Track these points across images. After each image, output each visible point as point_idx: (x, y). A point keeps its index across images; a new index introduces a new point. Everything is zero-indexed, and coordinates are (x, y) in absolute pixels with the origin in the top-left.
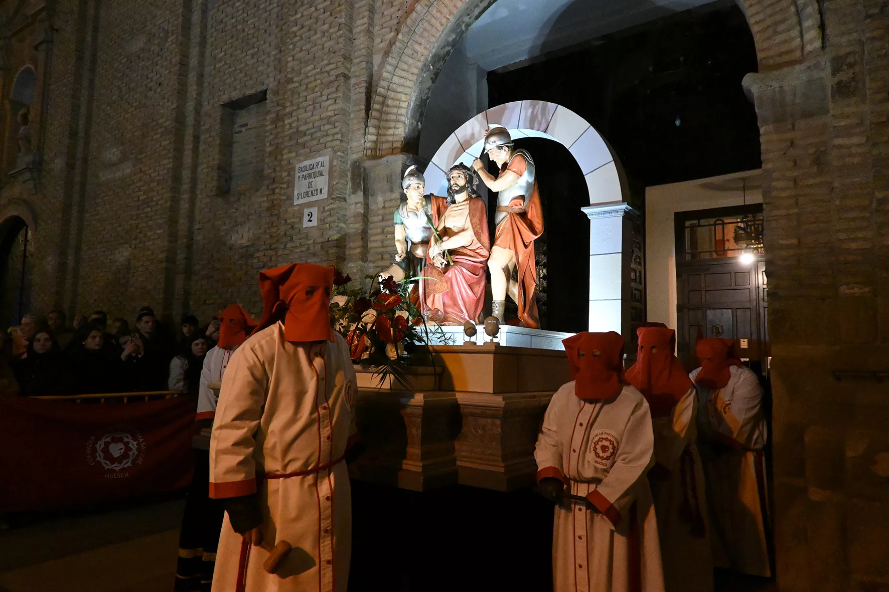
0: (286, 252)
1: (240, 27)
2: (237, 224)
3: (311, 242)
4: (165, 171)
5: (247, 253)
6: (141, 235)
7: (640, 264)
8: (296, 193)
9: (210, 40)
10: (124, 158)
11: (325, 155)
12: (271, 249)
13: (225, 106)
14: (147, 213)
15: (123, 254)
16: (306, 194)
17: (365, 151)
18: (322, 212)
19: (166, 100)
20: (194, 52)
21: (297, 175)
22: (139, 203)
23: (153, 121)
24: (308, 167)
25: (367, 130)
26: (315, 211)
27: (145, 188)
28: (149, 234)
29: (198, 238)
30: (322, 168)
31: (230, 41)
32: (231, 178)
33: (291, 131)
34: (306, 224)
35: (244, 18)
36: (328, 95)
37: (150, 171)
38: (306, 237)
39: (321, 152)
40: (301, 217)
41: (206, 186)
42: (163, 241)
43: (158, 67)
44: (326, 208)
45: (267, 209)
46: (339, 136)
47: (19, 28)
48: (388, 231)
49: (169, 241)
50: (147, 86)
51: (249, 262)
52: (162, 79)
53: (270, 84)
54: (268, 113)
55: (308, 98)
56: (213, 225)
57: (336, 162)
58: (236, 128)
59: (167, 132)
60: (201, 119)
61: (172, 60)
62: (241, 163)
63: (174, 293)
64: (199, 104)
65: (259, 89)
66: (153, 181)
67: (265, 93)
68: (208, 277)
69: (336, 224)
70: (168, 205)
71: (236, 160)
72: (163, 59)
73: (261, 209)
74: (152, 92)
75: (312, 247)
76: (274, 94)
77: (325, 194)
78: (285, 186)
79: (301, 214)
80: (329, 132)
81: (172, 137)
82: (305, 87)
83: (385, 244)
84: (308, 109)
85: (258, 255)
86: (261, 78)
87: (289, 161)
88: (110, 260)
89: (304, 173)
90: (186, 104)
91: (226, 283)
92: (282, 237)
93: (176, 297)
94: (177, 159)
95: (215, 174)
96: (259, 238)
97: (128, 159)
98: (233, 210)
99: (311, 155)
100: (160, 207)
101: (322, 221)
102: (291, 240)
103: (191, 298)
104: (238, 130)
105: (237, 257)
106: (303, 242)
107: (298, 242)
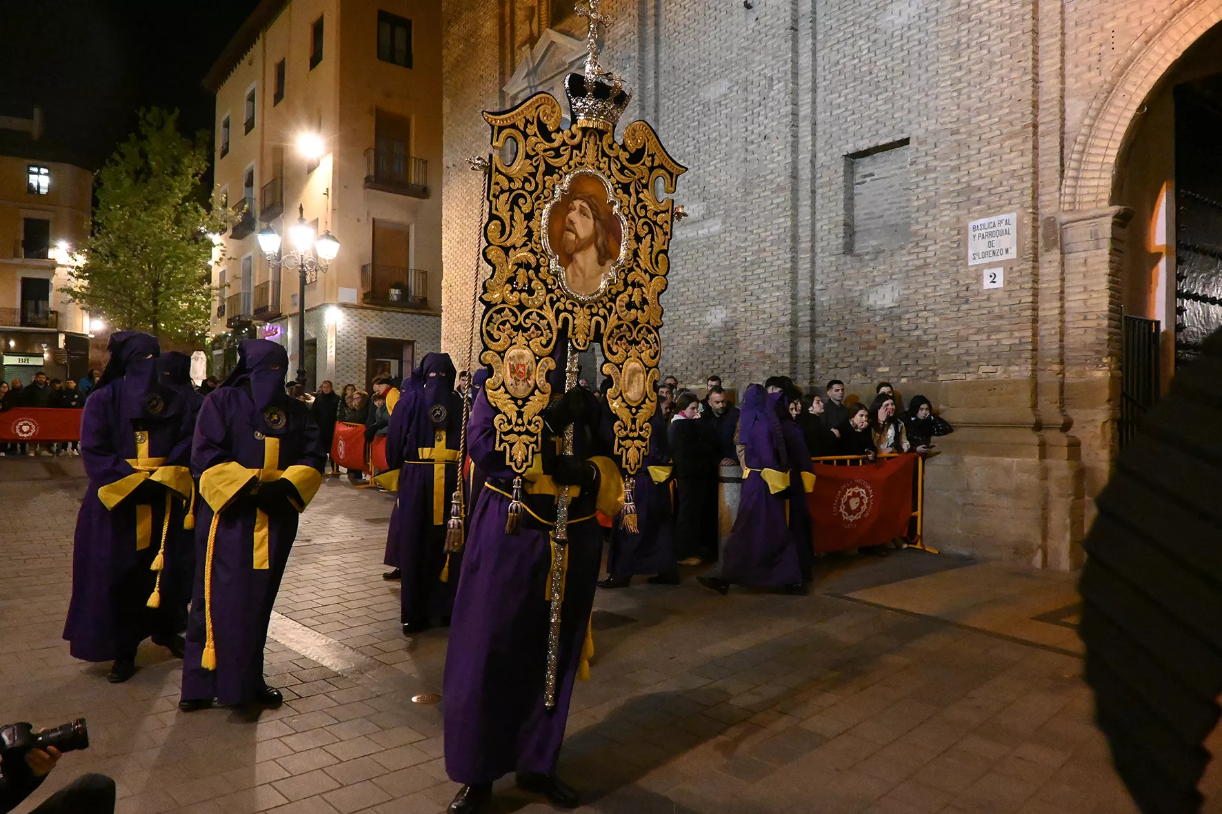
0: (960, 314)
1: (864, 69)
2: (875, 285)
3: (996, 304)
4: (781, 231)
5: (892, 315)
6: (754, 298)
8: (970, 253)
9: (822, 84)
10: (708, 215)
11: (999, 209)
12: (925, 310)
13: (848, 156)
14: (759, 274)
15: (716, 317)
16: (986, 254)
17: (1062, 206)
18: (1010, 274)
19: (776, 154)
20: (805, 98)
21: (971, 233)
22: (746, 264)
23: (759, 176)
24: (987, 225)
25: (1064, 183)
26: (1000, 272)
27: (756, 247)
28: (764, 296)
29: (823, 299)
30: (1007, 227)
31: (852, 85)
32: (854, 233)
33: (959, 187)
34: (987, 284)
35: (870, 58)
36: (1012, 147)
37: (759, 231)
38: (988, 299)
39: (1005, 209)
40: (979, 278)
41: (828, 244)
42: (784, 304)
43: (761, 118)
44: (1015, 269)
45: (918, 268)
46: (1030, 191)
47: (549, 76)
48: (1092, 290)
49: (792, 304)
50: (746, 139)
51: (896, 323)
52: (768, 131)
53: (914, 132)
54: (911, 164)
55: (982, 151)
56: (842, 285)
57: (1027, 220)
58: (858, 179)
59: (780, 188)
60: (818, 171)
61: (781, 110)
62: (865, 217)
63: (797, 357)
64: (814, 156)
65: (898, 138)
66: (764, 241)
67: (906, 142)
68: (838, 340)
69: (1030, 285)
70: (788, 265)
71: (859, 213)
72: (768, 110)
73: (908, 268)
74: (755, 145)
75: (997, 310)
76: (920, 143)
77: (1013, 254)
78: (955, 245)
79: (982, 275)
80: (1015, 187)
81: (788, 193)
82: (978, 138)
83: (1089, 303)
84: (983, 162)
85: (908, 316)
86: (900, 125)
87: (958, 218)
88: (699, 322)
89: (980, 232)
90: (800, 157)
91: (865, 346)
92: (953, 299)
93: (801, 360)
94: (795, 216)
95: (840, 231)
96: (908, 299)
97: (715, 216)
98: (869, 269)
99: (990, 211)
100: (776, 268)
101: (1009, 282)
102: (967, 302)
103: (816, 362)
104: (861, 180)
105: (878, 318)
106: (984, 304)
107: (976, 305)
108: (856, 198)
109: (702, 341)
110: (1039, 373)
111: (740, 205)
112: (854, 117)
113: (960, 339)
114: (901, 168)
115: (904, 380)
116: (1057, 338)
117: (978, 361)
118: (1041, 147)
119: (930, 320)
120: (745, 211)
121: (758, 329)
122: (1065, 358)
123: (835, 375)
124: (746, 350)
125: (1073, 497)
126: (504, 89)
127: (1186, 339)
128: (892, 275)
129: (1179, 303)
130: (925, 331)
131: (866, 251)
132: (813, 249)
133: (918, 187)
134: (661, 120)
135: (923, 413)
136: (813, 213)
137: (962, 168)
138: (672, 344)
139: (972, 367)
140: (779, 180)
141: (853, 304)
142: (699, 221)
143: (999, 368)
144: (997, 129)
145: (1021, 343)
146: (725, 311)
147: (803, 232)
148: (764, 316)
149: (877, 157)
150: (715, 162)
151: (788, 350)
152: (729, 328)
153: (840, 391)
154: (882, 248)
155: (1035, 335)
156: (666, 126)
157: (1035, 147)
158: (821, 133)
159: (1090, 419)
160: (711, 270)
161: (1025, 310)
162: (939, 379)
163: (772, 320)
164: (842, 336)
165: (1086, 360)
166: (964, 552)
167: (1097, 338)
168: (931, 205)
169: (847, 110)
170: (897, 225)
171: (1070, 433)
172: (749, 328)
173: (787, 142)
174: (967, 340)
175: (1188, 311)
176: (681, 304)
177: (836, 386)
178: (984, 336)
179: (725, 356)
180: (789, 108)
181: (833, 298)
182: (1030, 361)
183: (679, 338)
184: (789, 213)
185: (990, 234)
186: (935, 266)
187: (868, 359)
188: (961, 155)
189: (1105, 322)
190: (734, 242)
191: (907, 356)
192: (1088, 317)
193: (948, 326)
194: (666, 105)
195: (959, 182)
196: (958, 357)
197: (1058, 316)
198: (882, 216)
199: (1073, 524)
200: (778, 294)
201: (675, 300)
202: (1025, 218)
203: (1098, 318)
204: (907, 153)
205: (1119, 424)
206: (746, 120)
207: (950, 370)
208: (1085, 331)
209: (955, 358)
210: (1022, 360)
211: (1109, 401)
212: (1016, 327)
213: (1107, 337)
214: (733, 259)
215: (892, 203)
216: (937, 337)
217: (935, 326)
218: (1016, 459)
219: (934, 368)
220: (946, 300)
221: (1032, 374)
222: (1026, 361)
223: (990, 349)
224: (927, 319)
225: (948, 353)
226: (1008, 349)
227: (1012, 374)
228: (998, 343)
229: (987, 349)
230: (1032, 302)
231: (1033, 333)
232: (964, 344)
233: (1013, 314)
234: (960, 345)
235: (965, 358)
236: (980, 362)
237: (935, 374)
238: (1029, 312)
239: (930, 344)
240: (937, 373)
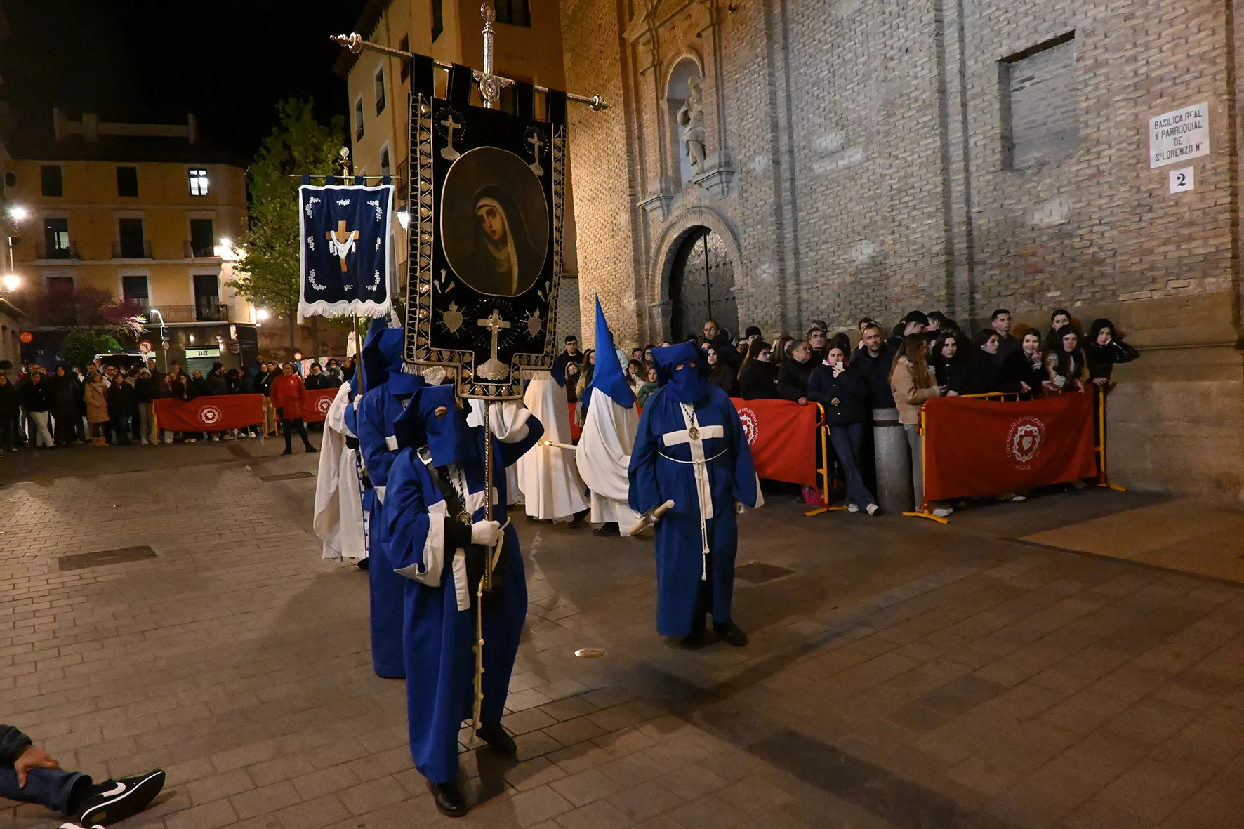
0: (1143, 224)
2: (1040, 201)
3: (1186, 209)
4: (929, 152)
5: (1061, 233)
6: (902, 228)
8: (1153, 154)
10: (848, 143)
11: (1186, 101)
12: (1100, 224)
13: (1002, 60)
14: (907, 202)
15: (863, 252)
18: (1202, 173)
19: (919, 68)
21: (1153, 132)
22: (893, 192)
23: (901, 96)
24: (1172, 120)
26: (1189, 172)
27: (902, 173)
28: (914, 225)
29: (981, 222)
30: (1197, 119)
32: (1013, 146)
33: (1136, 80)
34: (1174, 188)
36: (1200, 25)
37: (904, 155)
38: (1176, 205)
39: (1193, 99)
40: (1163, 180)
41: (984, 161)
42: (937, 232)
43: (901, 30)
44: (1209, 166)
45: (1090, 177)
46: (1224, 75)
47: (669, 15)
49: (946, 231)
50: (885, 56)
51: (1066, 242)
52: (909, 44)
53: (1079, 23)
54: (1078, 60)
55: (1163, 34)
56: (1002, 205)
57: (1222, 109)
58: (1015, 84)
59: (926, 106)
60: (969, 81)
61: (923, 19)
62: (1027, 126)
63: (955, 287)
64: (963, 63)
65: (1062, 31)
66: (911, 165)
67: (1070, 36)
68: (1001, 266)
69: (1228, 184)
70: (940, 189)
71: (1018, 123)
72: (908, 20)
73: (1080, 178)
74: (894, 62)
75: (1187, 215)
76: (1087, 36)
77: (1205, 150)
78: (1134, 147)
79: (1167, 178)
80: (1206, 72)
81: (936, 111)
82: (1157, 21)
84: (1164, 48)
85: (1080, 232)
86: (1063, 17)
87: (1136, 116)
88: (844, 259)
89: (1165, 129)
90: (947, 68)
91: (1029, 270)
92: (1133, 208)
93: (959, 291)
94: (944, 135)
95: (998, 145)
96: (1079, 214)
97: (855, 145)
98: (1032, 184)
99: (1177, 103)
100: (926, 194)
101: (1202, 183)
102: (1150, 210)
103: (977, 292)
104: (1019, 86)
105: (1045, 238)
106: (1171, 211)
107: (1162, 212)
108: (1013, 106)
109: (848, 279)
110: (1241, 284)
111: (882, 129)
112: (1008, 15)
113: (1143, 253)
114: (1065, 67)
115: (1078, 304)
117: (1167, 274)
118: (1237, 21)
119: (1106, 235)
120: (887, 134)
121: (909, 261)
123: (998, 304)
124: (896, 285)
126: (624, 35)
128: (1059, 188)
130: (1101, 248)
131: (1030, 164)
132: (966, 169)
133: (1086, 86)
134: (791, 47)
135: (1103, 338)
136: (965, 129)
137: (1139, 58)
138: (817, 285)
139: (1159, 283)
140: (924, 96)
141: (1014, 225)
142: (837, 151)
143: (1192, 281)
144: (1181, 7)
145: (1217, 251)
146: (872, 246)
147: (955, 150)
148: (916, 247)
149: (1035, 58)
150: (851, 86)
151: (944, 281)
152: (877, 263)
153: (1006, 321)
154: (1047, 159)
155: (1235, 240)
156: (797, 53)
157: (1230, 22)
158: (970, 38)
160: (854, 203)
161: (1221, 213)
162: (1121, 299)
163: (924, 250)
164: (1005, 261)
166: (1157, 488)
168: (1103, 104)
169: (998, 9)
170: (1064, 131)
172: (899, 261)
173: (932, 54)
176: (824, 243)
177: (1001, 316)
178: (1172, 247)
179: (877, 293)
180: (932, 14)
181: (992, 220)
182: (1230, 271)
183: (822, 279)
184: (937, 132)
185: (1175, 130)
186: (1110, 173)
187: (1036, 283)
188: (1138, 43)
190: (879, 171)
191: (1080, 277)
193: (1129, 239)
194: (795, 30)
195: (1136, 74)
196: (1142, 273)
198: (1045, 124)
200: (929, 221)
201: (816, 239)
202: (1219, 107)
204: (1073, 48)
206: (884, 35)
207: (1132, 289)
209: (1138, 275)
210: (1221, 271)
212: (1212, 233)
214: (877, 189)
215: (1056, 108)
216: (1115, 252)
217: (1113, 241)
218: (1216, 383)
219: (1113, 287)
220: (1124, 210)
221: (1233, 284)
222: (1225, 271)
223: (1180, 261)
224: (1102, 234)
225: (1130, 269)
226: (1203, 259)
227: (1208, 288)
228: (1190, 253)
229: (1176, 262)
230: (1230, 203)
231: (1233, 238)
232: (1148, 259)
233: (1208, 219)
234: (1143, 260)
235: (1150, 274)
236: (1169, 276)
237: (1114, 294)
238: (1227, 215)
239: (1108, 261)
240: (1117, 293)
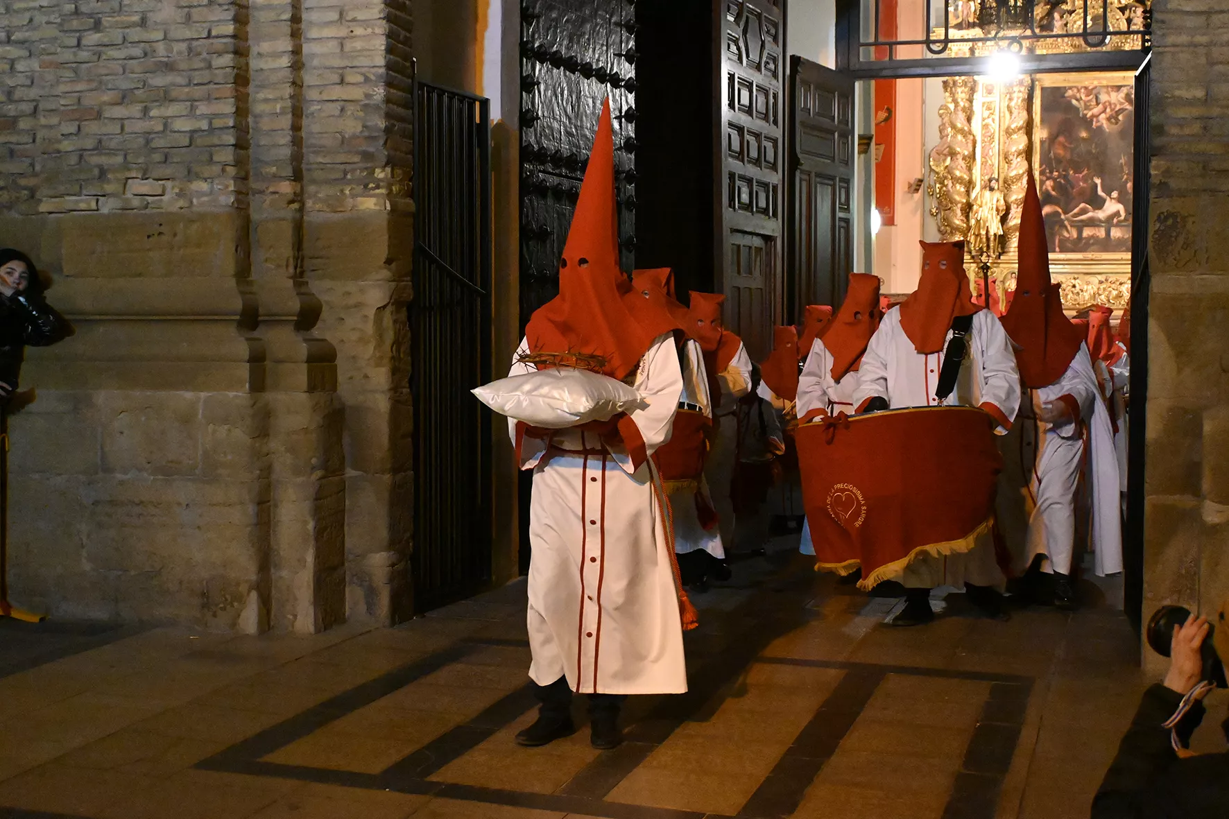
0: (84, 55)
3: (160, 36)
7: (775, 75)
48: (354, 20)
75: (161, 49)
83: (348, 46)
92: (65, 18)
102: (97, 26)
106: (135, 34)
107: (116, 35)
110: (254, 201)
113: (83, 114)
116: (286, 121)
117: (126, 166)
119: (20, 67)
122: (304, 166)
125: (319, 473)
127: (538, 143)
129: (527, 70)
130: (10, 95)
139: (109, 182)
143: (169, 184)
145: (212, 130)
155: (242, 111)
159: (352, 301)
161: (220, 54)
162: (44, 208)
165: (345, 173)
166: (99, 613)
167: (364, 126)
171: (316, 332)
174: (99, 116)
175: (542, 87)
178: (136, 110)
182: (231, 171)
189: (379, 92)
192: (349, 79)
193: (59, 83)
196: (81, 157)
197: (287, 73)
199: (319, 533)
203: (367, 79)
205: (409, 310)
207: (62, 189)
208: (342, 110)
209: (73, 160)
210: (216, 169)
211: (389, 262)
212: (198, 92)
213: (382, 124)
216: (36, 108)
217: (32, 83)
218: (203, 395)
219: (31, 182)
220: (52, 18)
221: (237, 200)
222: (223, 170)
223: (148, 142)
224: (12, 63)
225: (57, 146)
226: (187, 142)
227: (195, 201)
228: (165, 125)
229: (141, 141)
230: (234, 36)
231: (237, 108)
232: (92, 128)
233: (198, 64)
234: (85, 130)
235: (95, 160)
236: (129, 170)
237: (32, 196)
238: (227, 59)
239: (23, 124)
240: (38, 196)
